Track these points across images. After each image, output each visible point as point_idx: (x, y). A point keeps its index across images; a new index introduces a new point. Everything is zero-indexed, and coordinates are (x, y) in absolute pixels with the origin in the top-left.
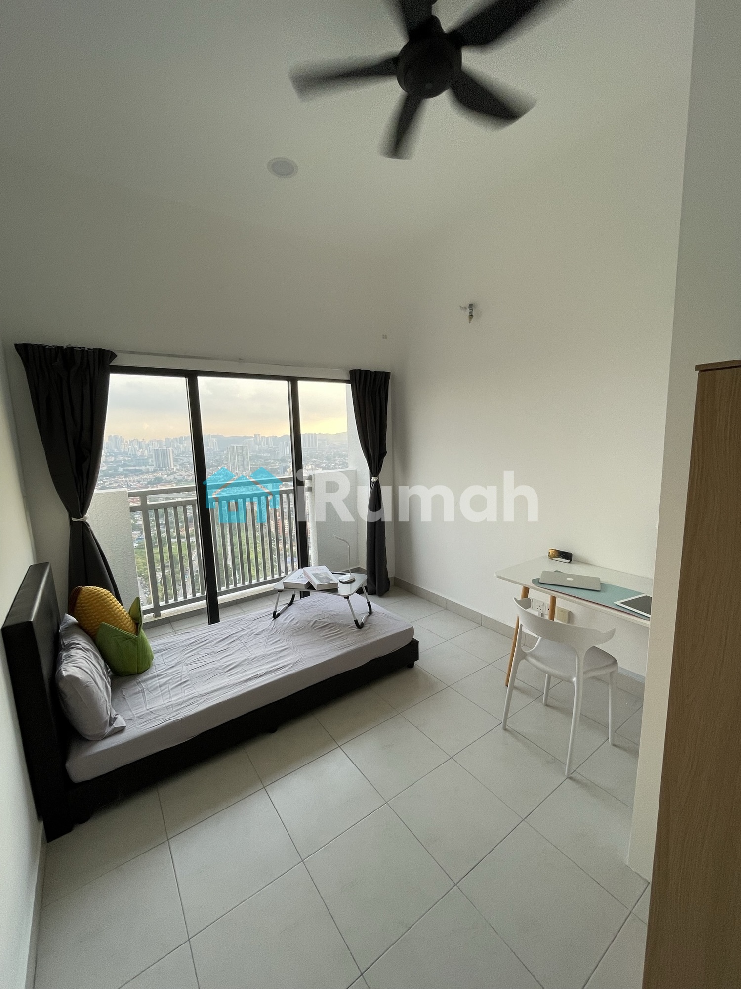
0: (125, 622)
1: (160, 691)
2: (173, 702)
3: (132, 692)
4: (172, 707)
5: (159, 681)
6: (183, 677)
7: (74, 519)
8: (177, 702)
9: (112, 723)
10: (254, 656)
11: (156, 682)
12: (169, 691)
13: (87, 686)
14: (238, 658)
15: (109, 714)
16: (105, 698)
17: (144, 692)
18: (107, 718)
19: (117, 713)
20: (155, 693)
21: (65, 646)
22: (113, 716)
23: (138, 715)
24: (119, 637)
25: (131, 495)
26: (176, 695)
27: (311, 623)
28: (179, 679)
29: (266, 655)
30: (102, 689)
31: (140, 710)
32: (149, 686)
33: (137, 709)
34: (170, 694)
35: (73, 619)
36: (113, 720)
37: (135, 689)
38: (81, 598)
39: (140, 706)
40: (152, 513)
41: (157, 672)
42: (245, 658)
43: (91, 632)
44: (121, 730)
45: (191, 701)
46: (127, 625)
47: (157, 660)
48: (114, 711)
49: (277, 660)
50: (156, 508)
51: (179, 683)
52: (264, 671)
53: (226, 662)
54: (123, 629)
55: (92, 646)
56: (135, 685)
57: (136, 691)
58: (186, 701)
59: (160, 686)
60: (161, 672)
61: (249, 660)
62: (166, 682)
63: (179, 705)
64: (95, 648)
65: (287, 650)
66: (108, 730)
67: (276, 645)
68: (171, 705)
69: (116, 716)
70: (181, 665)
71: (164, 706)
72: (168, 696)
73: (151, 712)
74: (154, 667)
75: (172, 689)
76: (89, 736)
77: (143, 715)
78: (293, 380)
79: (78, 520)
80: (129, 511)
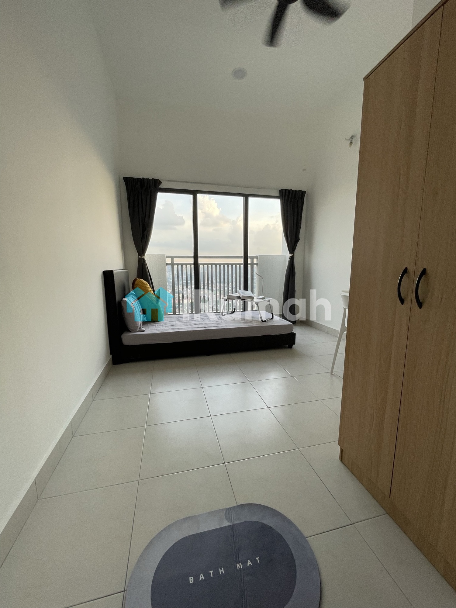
3: (151, 325)
4: (164, 329)
7: (140, 257)
9: (140, 329)
11: (162, 324)
12: (165, 326)
16: (140, 324)
17: (156, 325)
18: (139, 327)
25: (167, 257)
29: (211, 323)
31: (153, 328)
32: (159, 325)
33: (151, 328)
38: (136, 282)
40: (175, 267)
41: (163, 322)
42: (201, 323)
44: (144, 331)
45: (173, 329)
48: (142, 327)
49: (215, 325)
50: (178, 265)
51: (171, 325)
57: (153, 325)
58: (171, 329)
60: (165, 322)
61: (203, 324)
63: (167, 329)
65: (222, 323)
66: (138, 330)
70: (173, 322)
73: (156, 329)
75: (167, 326)
76: (131, 329)
77: (153, 330)
78: (246, 197)
79: (141, 258)
80: (166, 264)
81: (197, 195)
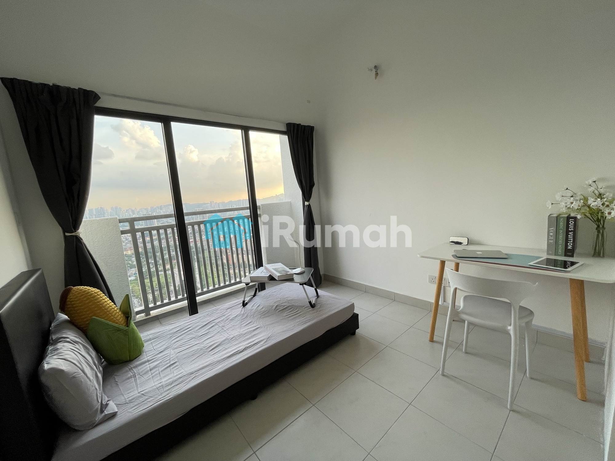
0: (116, 316)
1: (151, 374)
2: (164, 383)
3: (124, 378)
4: (163, 388)
5: (150, 365)
6: (171, 359)
7: (67, 234)
8: (167, 382)
9: (104, 410)
10: (232, 336)
11: (147, 366)
12: (159, 373)
13: (74, 377)
14: (219, 338)
15: (100, 401)
16: (95, 387)
17: (136, 376)
18: (98, 406)
19: (109, 399)
20: (146, 377)
21: (53, 340)
22: (104, 403)
23: (130, 398)
24: (110, 330)
25: (121, 221)
26: (165, 376)
27: (274, 307)
28: (168, 361)
29: (242, 334)
30: (91, 378)
31: (132, 394)
32: (140, 371)
33: (128, 393)
34: (160, 375)
35: (65, 317)
36: (104, 407)
37: (127, 375)
38: (71, 296)
39: (132, 390)
41: (148, 358)
42: (224, 338)
43: (82, 326)
44: (113, 416)
45: (181, 380)
46: (118, 318)
47: (147, 347)
48: (106, 397)
49: (252, 337)
50: (142, 231)
51: (169, 365)
52: (243, 347)
53: (208, 344)
54: (114, 322)
55: (82, 339)
56: (127, 371)
57: (128, 377)
58: (176, 381)
59: (151, 370)
60: (151, 357)
61: (229, 340)
62: (156, 365)
63: (169, 385)
64: (86, 341)
65: (259, 329)
66: (100, 417)
67: (249, 326)
68: (162, 386)
69: (108, 402)
70: (169, 349)
71: (155, 387)
72: (159, 378)
73: (143, 394)
74: (145, 354)
75: (162, 371)
77: (134, 398)
78: (246, 129)
79: (72, 235)
80: (120, 233)
81: (171, 123)
